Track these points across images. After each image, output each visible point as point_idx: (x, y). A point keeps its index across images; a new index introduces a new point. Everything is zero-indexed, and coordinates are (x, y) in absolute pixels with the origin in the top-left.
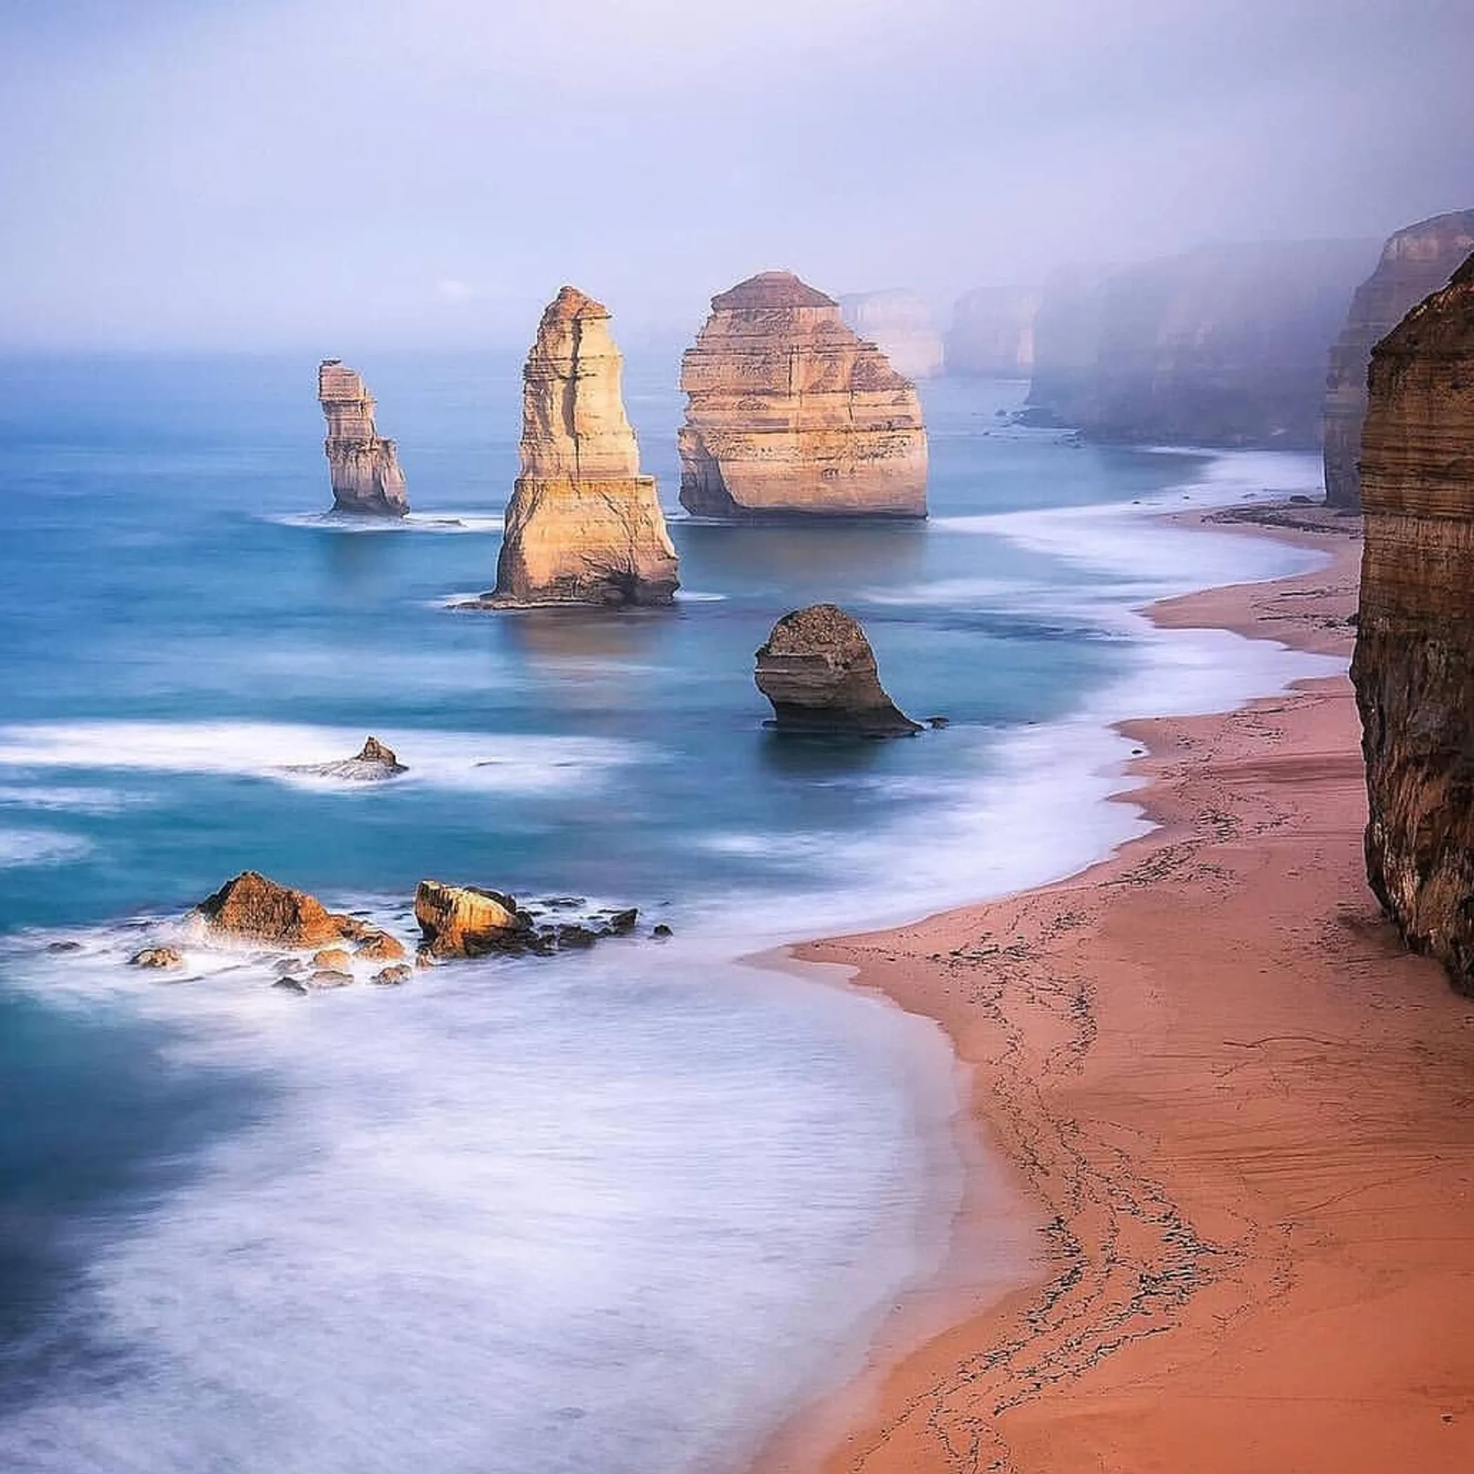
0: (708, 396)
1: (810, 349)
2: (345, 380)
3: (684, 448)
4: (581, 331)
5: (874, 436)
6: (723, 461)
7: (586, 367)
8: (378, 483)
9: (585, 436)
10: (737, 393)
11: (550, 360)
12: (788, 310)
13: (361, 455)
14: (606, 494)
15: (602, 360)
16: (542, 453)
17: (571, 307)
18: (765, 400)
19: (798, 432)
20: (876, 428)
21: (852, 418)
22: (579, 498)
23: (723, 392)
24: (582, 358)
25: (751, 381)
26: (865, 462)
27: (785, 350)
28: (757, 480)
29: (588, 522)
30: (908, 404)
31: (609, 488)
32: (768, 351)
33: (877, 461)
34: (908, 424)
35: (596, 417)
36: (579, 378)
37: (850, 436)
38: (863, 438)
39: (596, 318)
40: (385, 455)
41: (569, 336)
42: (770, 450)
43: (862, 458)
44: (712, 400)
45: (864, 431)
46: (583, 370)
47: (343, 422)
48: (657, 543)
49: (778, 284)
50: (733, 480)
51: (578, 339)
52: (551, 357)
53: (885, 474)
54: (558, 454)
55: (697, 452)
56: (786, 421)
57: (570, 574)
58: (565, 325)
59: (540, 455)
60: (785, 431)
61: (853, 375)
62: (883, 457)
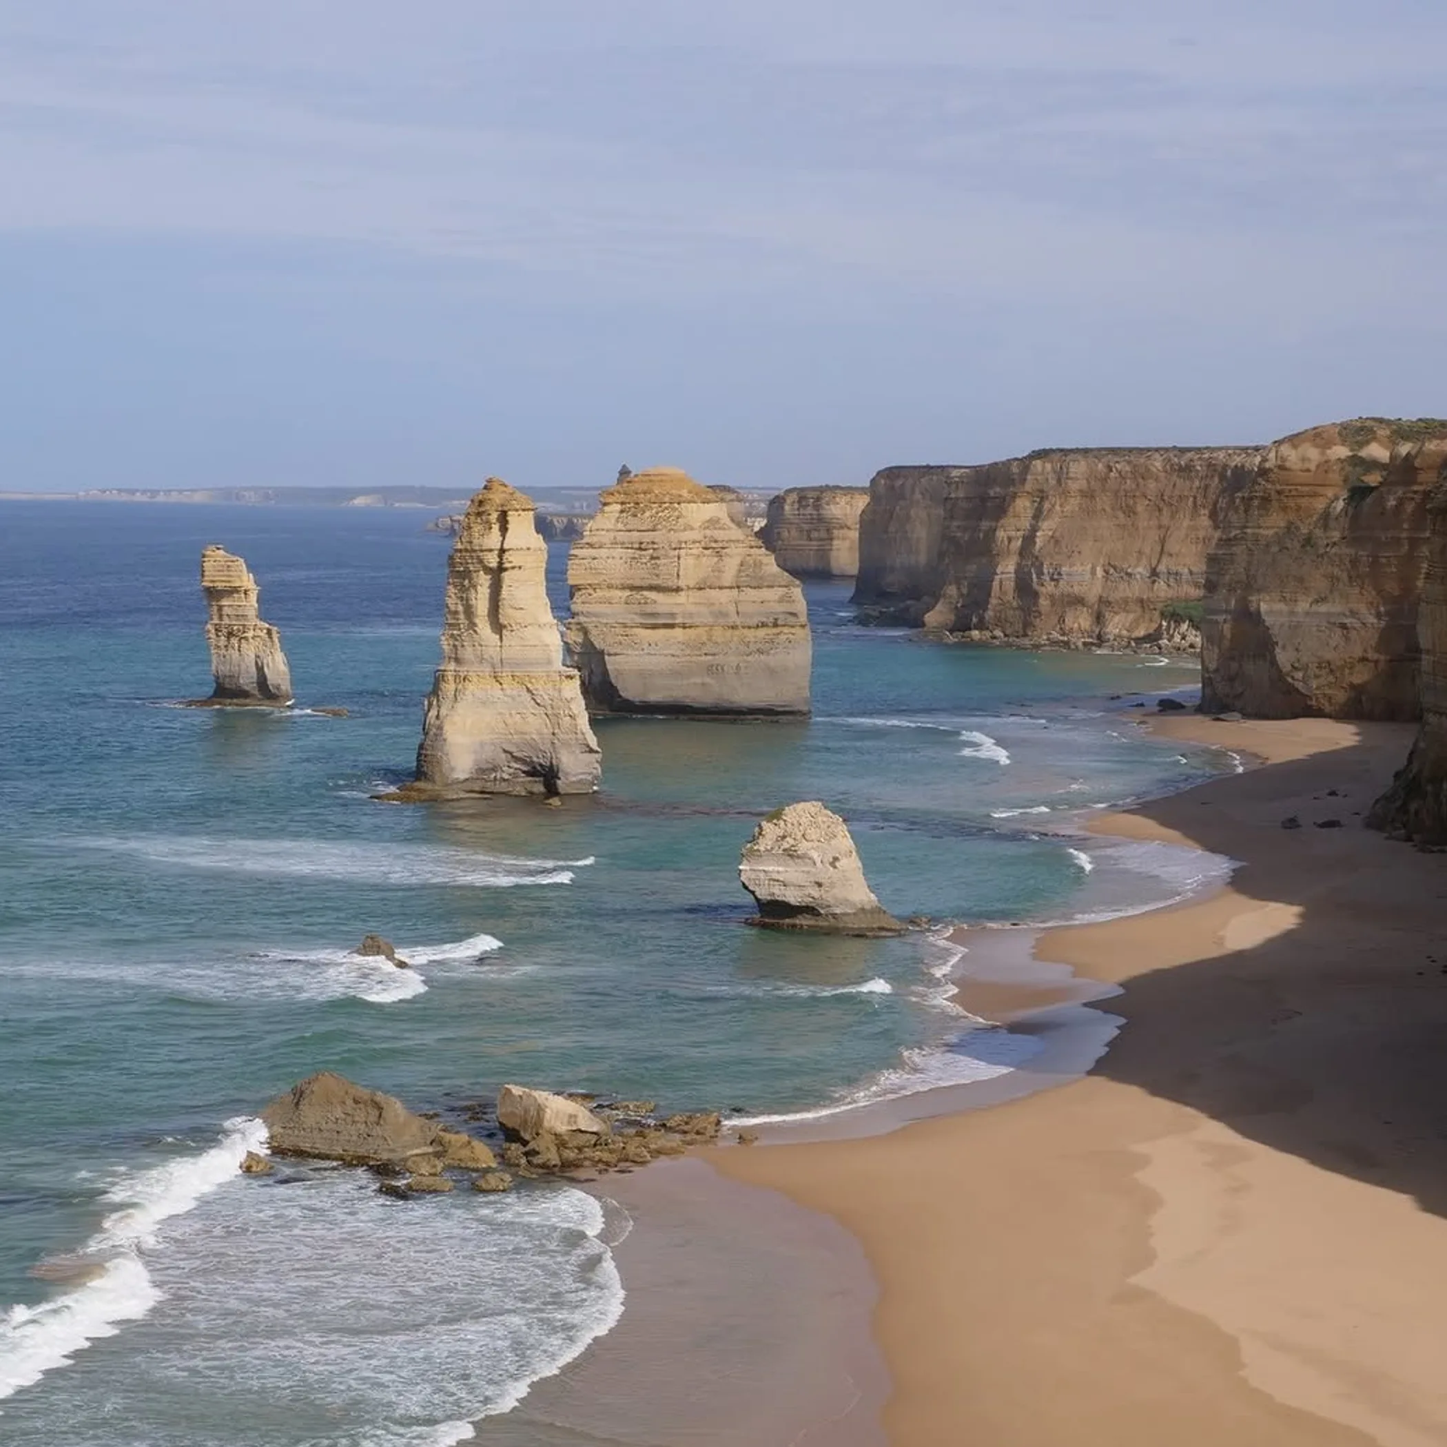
0: (595, 589)
1: (698, 545)
2: (229, 566)
3: (570, 641)
4: (507, 522)
5: (762, 633)
6: (609, 655)
7: (511, 559)
8: (260, 669)
9: (509, 628)
10: (623, 588)
11: (475, 551)
12: (676, 505)
13: (243, 641)
14: (529, 685)
15: (527, 552)
16: (465, 644)
17: (497, 497)
18: (652, 595)
19: (684, 628)
20: (764, 625)
21: (738, 613)
22: (502, 689)
23: (610, 587)
24: (509, 550)
25: (641, 575)
26: (750, 658)
27: (674, 546)
28: (643, 674)
29: (511, 714)
30: (793, 601)
31: (533, 680)
32: (656, 546)
33: (762, 657)
34: (791, 620)
35: (521, 609)
36: (506, 569)
37: (737, 632)
38: (750, 634)
39: (524, 510)
40: (269, 644)
41: (496, 527)
42: (656, 645)
43: (748, 655)
44: (599, 593)
45: (749, 627)
46: (510, 562)
47: (226, 608)
48: (580, 736)
49: (664, 478)
50: (619, 673)
51: (504, 530)
52: (477, 548)
53: (772, 672)
54: (481, 645)
55: (583, 645)
56: (673, 615)
57: (491, 766)
58: (491, 517)
59: (463, 646)
60: (672, 626)
61: (740, 571)
62: (768, 654)
